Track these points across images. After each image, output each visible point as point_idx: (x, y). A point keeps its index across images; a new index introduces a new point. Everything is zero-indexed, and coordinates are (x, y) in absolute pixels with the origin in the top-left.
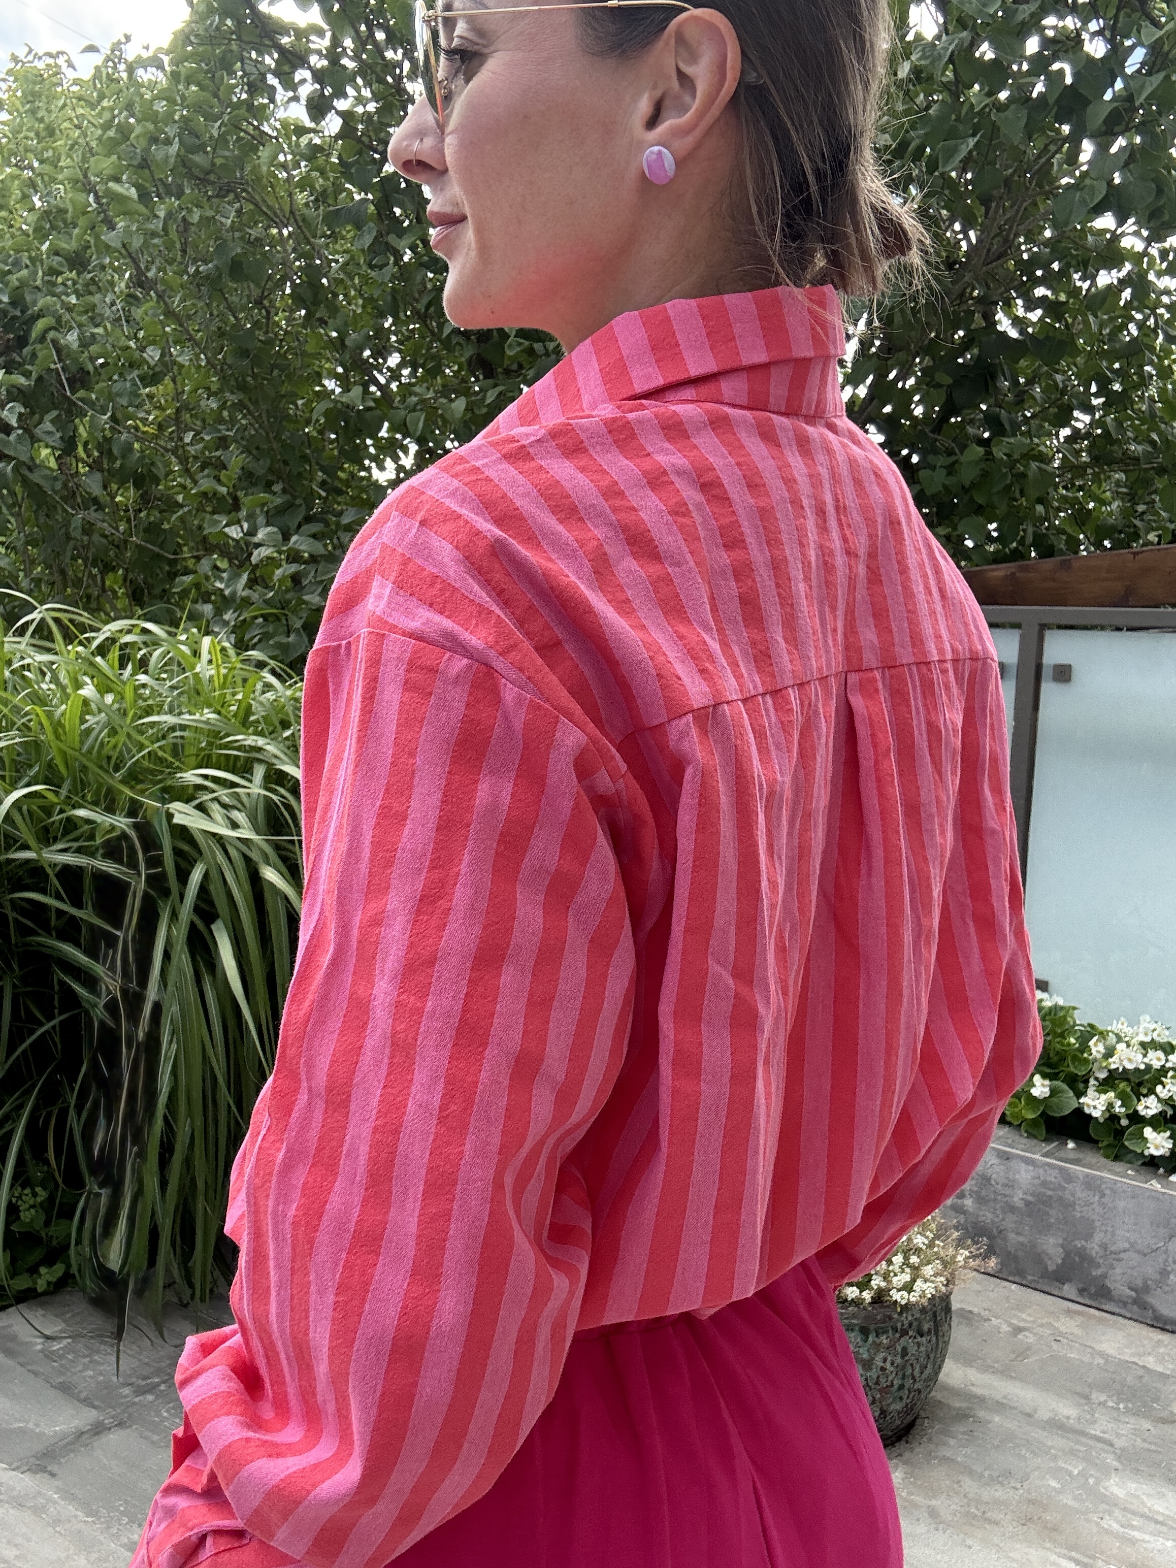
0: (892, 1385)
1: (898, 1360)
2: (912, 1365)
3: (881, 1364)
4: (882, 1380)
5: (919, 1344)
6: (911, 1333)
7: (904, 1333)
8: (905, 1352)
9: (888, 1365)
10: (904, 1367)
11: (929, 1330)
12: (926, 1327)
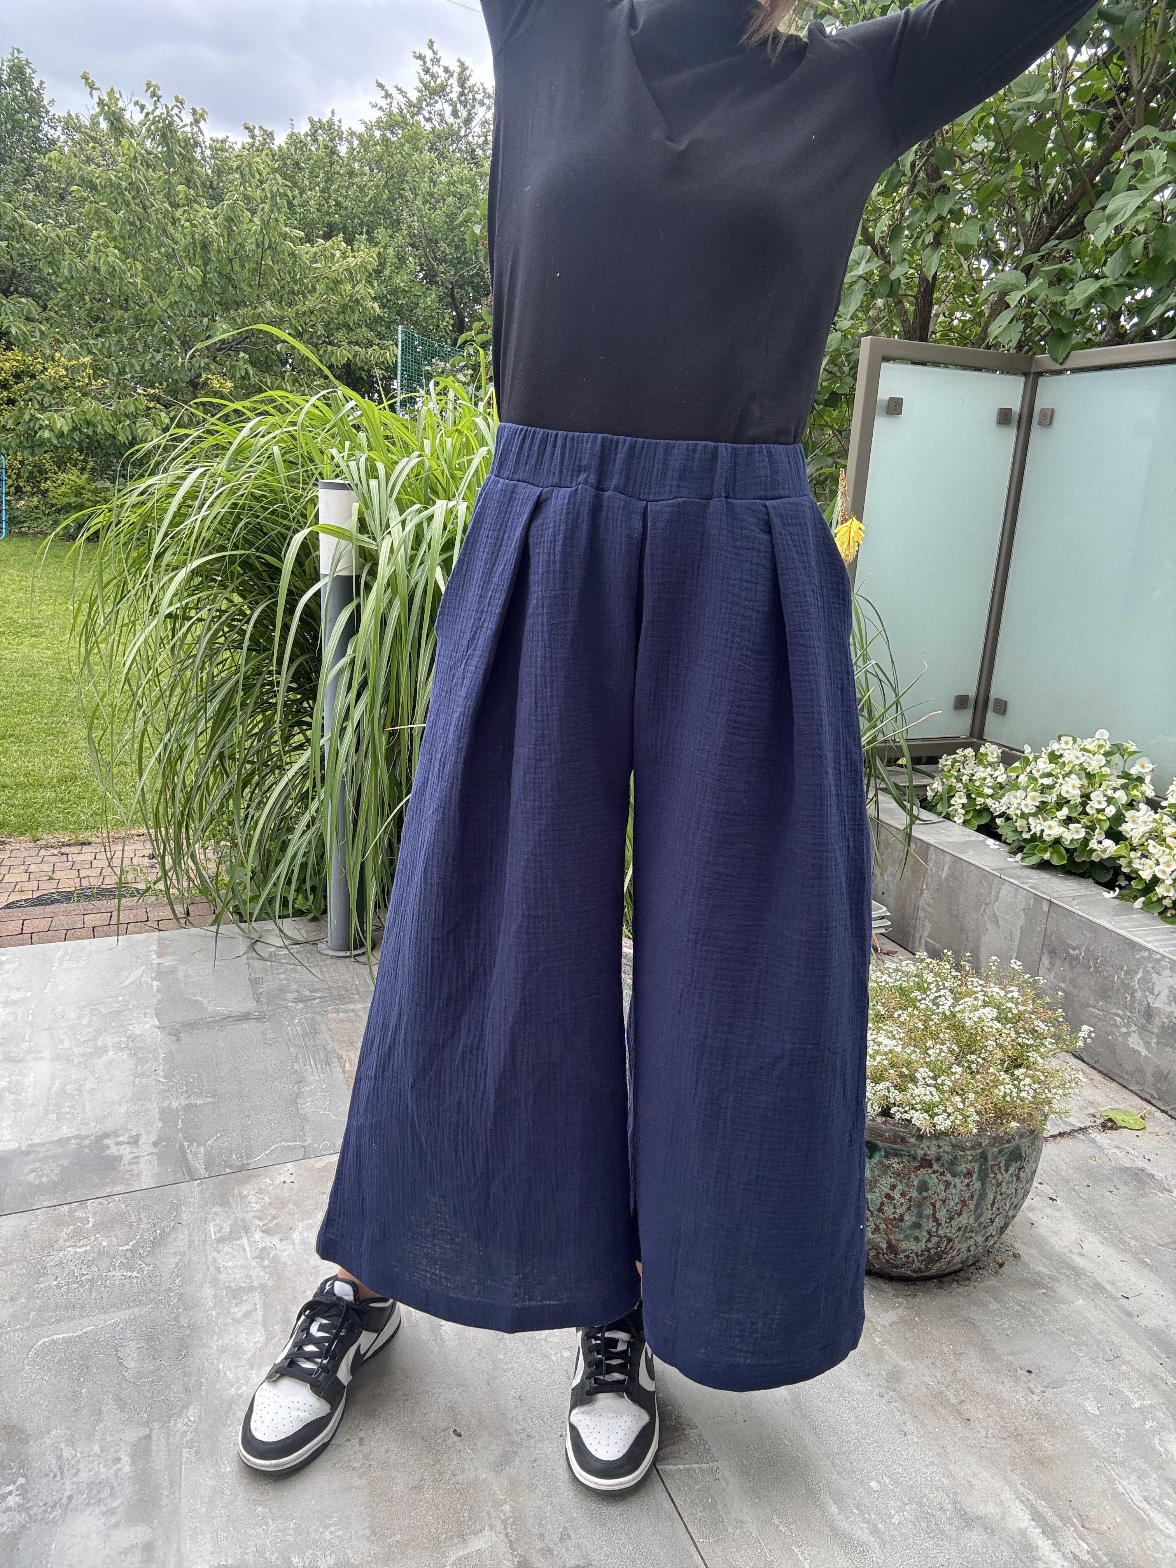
0: (901, 1219)
1: (914, 1194)
2: (934, 1205)
3: (887, 1190)
4: (889, 1210)
5: (947, 1184)
6: (936, 1167)
7: (926, 1163)
8: (923, 1187)
9: (896, 1195)
10: (920, 1205)
11: (969, 1174)
12: (963, 1168)
